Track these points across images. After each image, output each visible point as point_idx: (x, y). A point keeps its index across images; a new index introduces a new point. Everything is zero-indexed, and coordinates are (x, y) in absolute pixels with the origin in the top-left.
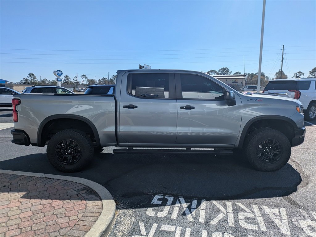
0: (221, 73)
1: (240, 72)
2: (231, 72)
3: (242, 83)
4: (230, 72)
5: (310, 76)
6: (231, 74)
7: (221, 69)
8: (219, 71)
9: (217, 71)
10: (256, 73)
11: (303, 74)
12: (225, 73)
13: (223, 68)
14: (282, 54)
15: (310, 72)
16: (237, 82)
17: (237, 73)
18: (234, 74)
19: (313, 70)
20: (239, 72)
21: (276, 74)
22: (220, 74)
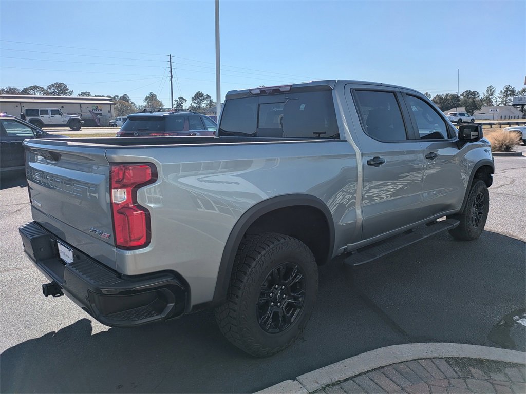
0: (53, 92)
1: (89, 93)
2: (73, 92)
3: (109, 112)
4: (69, 91)
5: (193, 104)
6: (71, 94)
7: (53, 85)
8: (49, 88)
9: (45, 88)
10: (116, 96)
11: (186, 101)
12: (62, 93)
13: (56, 83)
14: (170, 68)
15: (193, 98)
16: (101, 110)
17: (85, 94)
18: (79, 95)
19: (195, 95)
20: (87, 93)
21: (146, 99)
22: (51, 94)
